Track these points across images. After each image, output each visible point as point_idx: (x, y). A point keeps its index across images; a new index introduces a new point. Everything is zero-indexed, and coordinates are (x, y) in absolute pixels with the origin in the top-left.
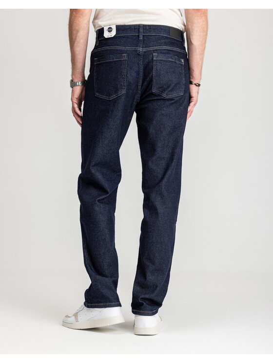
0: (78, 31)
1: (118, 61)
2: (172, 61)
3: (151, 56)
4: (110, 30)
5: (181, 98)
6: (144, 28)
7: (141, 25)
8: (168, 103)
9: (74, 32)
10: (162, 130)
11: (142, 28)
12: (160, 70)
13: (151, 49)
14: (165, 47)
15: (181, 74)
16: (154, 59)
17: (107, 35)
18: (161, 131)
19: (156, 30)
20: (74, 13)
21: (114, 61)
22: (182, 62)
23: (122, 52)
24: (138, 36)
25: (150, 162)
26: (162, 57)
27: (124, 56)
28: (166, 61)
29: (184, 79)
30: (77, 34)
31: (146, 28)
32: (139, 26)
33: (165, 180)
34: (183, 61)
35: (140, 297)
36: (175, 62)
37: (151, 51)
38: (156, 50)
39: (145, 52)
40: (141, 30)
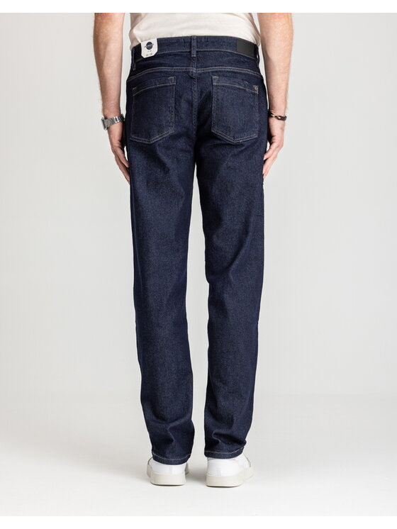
0: (106, 45)
1: (162, 87)
2: (239, 89)
3: (210, 80)
4: (149, 46)
5: (255, 143)
6: (199, 40)
7: (194, 36)
8: (236, 151)
9: (102, 47)
10: (229, 189)
11: (195, 41)
12: (222, 99)
13: (210, 69)
14: (229, 68)
15: (252, 107)
16: (214, 84)
17: (146, 53)
18: (227, 191)
19: (216, 44)
20: (99, 18)
21: (158, 88)
22: (254, 90)
23: (167, 74)
24: (190, 52)
25: (215, 236)
26: (225, 82)
27: (171, 80)
28: (232, 88)
29: (257, 115)
30: (105, 48)
31: (201, 41)
32: (191, 38)
33: (237, 262)
34: (256, 88)
35: (214, 432)
36: (245, 90)
37: (209, 73)
38: (216, 72)
39: (200, 74)
40: (194, 44)
